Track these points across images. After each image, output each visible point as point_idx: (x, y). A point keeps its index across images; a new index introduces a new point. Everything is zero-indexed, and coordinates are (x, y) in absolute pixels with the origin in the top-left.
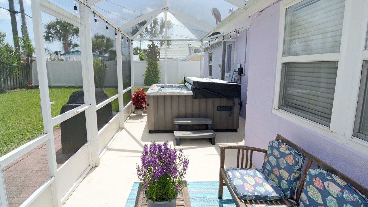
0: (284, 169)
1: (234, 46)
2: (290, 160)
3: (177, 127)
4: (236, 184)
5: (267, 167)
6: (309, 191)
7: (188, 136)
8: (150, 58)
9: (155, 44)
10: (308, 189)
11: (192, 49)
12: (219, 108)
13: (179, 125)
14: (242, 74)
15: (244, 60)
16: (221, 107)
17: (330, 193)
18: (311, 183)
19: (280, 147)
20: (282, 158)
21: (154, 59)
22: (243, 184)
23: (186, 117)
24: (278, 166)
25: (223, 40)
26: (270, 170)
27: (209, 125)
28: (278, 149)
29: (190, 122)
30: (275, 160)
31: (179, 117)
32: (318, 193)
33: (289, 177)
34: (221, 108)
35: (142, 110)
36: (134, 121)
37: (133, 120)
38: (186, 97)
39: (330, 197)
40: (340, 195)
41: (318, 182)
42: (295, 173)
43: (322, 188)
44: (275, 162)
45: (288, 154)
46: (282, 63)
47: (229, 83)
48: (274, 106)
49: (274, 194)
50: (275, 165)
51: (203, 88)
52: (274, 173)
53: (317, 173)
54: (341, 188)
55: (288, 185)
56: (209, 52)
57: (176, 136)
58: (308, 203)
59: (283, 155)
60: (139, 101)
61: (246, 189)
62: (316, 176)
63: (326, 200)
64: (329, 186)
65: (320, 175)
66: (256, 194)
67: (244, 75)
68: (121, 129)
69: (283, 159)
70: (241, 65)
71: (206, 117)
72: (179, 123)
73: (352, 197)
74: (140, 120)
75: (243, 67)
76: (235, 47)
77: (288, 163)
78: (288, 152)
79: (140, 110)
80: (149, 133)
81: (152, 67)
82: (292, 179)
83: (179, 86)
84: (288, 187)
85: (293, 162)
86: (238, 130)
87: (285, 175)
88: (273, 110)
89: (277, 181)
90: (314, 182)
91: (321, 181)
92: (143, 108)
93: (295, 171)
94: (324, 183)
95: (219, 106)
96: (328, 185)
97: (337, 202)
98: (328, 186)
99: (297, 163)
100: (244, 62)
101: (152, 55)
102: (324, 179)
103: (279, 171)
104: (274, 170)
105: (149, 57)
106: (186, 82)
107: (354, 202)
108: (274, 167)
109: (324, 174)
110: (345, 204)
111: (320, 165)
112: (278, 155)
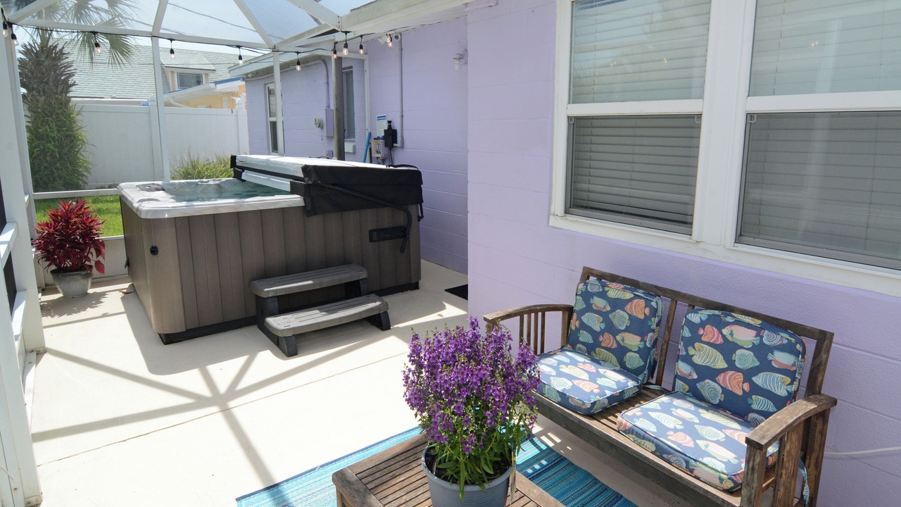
0: (627, 330)
1: (363, 71)
2: (639, 309)
3: (274, 305)
4: (562, 388)
5: (581, 339)
6: (693, 355)
7: (318, 323)
8: (39, 93)
9: (56, 47)
10: (691, 351)
11: (172, 72)
12: (375, 234)
13: (278, 297)
14: (395, 145)
15: (399, 110)
16: (377, 230)
17: (736, 344)
18: (695, 338)
19: (606, 289)
20: (618, 311)
21: (57, 99)
22: (573, 384)
23: (288, 271)
24: (611, 329)
25: (335, 52)
26: (591, 341)
27: (361, 282)
28: (603, 295)
29: (311, 282)
30: (601, 319)
31: (268, 274)
32: (714, 350)
33: (643, 343)
34: (378, 235)
35: (89, 275)
36: (65, 318)
37: (60, 315)
38: (284, 212)
39: (739, 352)
40: (757, 342)
41: (710, 332)
42: (653, 331)
43: (720, 340)
44: (602, 322)
45: (631, 300)
46: (569, 118)
47: (391, 168)
48: (552, 211)
49: (631, 384)
50: (603, 328)
51: (333, 185)
52: (603, 345)
53: (704, 318)
54: (755, 330)
55: (642, 359)
56: (265, 84)
57: (283, 330)
58: (695, 376)
59: (617, 304)
60: (75, 244)
61: (588, 390)
62: (703, 324)
63: (733, 359)
64: (734, 332)
65: (712, 320)
66: (609, 393)
67: (402, 147)
68: (34, 354)
69: (620, 311)
70: (390, 122)
71: (345, 261)
72: (276, 290)
73: (779, 337)
74: (90, 312)
75: (396, 126)
76: (367, 75)
77: (635, 316)
78: (628, 295)
79: (79, 277)
80: (166, 343)
81: (53, 125)
82: (648, 345)
83: (217, 182)
84: (642, 364)
85: (647, 311)
86: (421, 283)
87: (633, 341)
88: (552, 218)
89: (614, 359)
90: (702, 335)
91: (715, 330)
92: (91, 267)
93: (654, 326)
94: (723, 330)
95: (375, 228)
96: (732, 331)
97: (754, 355)
98: (731, 334)
99: (654, 312)
100: (399, 114)
101: (47, 83)
102: (720, 325)
103: (616, 339)
104: (601, 340)
105: (33, 89)
106: (243, 169)
107: (784, 344)
108: (602, 333)
109: (720, 316)
110: (770, 354)
111: (695, 303)
112: (605, 308)
